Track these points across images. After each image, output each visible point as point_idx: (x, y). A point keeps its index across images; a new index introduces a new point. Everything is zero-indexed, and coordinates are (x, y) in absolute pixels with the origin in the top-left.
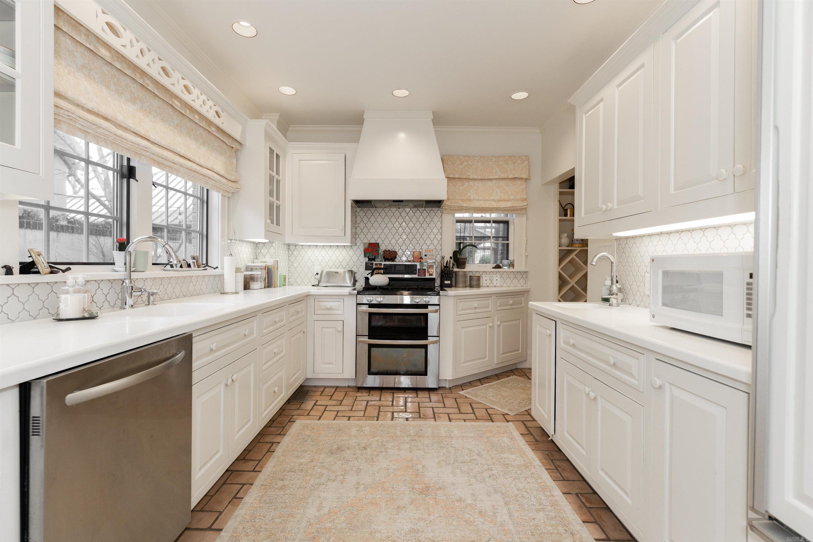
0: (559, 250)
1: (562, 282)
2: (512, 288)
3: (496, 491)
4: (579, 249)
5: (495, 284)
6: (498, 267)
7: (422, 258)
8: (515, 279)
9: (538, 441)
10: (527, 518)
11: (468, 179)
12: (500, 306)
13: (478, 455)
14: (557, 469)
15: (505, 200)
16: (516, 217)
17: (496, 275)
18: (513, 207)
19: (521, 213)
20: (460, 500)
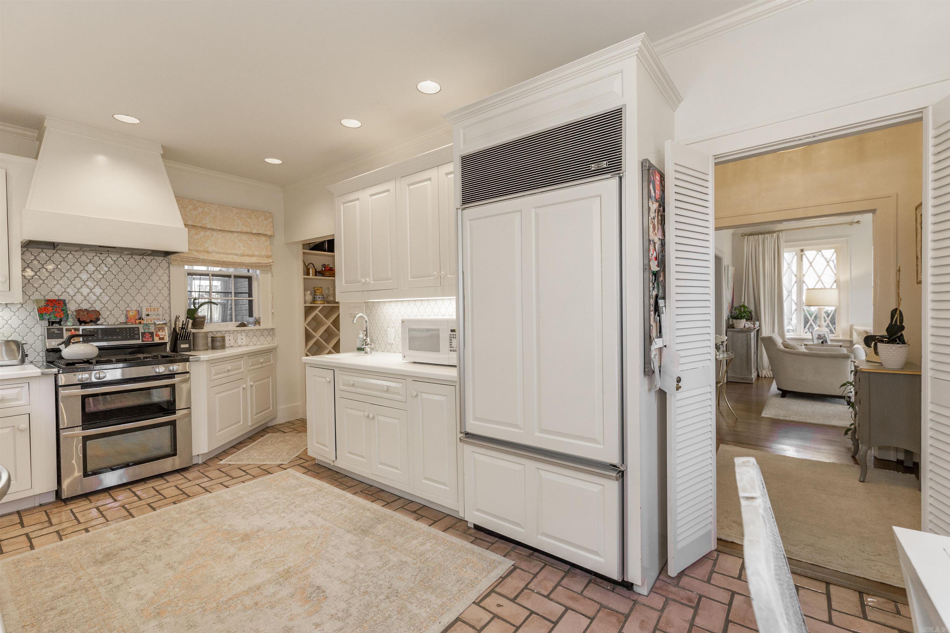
0: (305, 306)
1: (308, 336)
2: (258, 347)
3: (306, 513)
4: (322, 306)
5: (240, 344)
6: (243, 325)
7: (143, 319)
8: (262, 337)
9: (318, 473)
10: (337, 516)
11: (204, 228)
12: (251, 366)
13: (276, 498)
14: (341, 484)
15: (249, 256)
16: (260, 273)
17: (241, 334)
18: (258, 263)
19: (266, 270)
20: (281, 529)
